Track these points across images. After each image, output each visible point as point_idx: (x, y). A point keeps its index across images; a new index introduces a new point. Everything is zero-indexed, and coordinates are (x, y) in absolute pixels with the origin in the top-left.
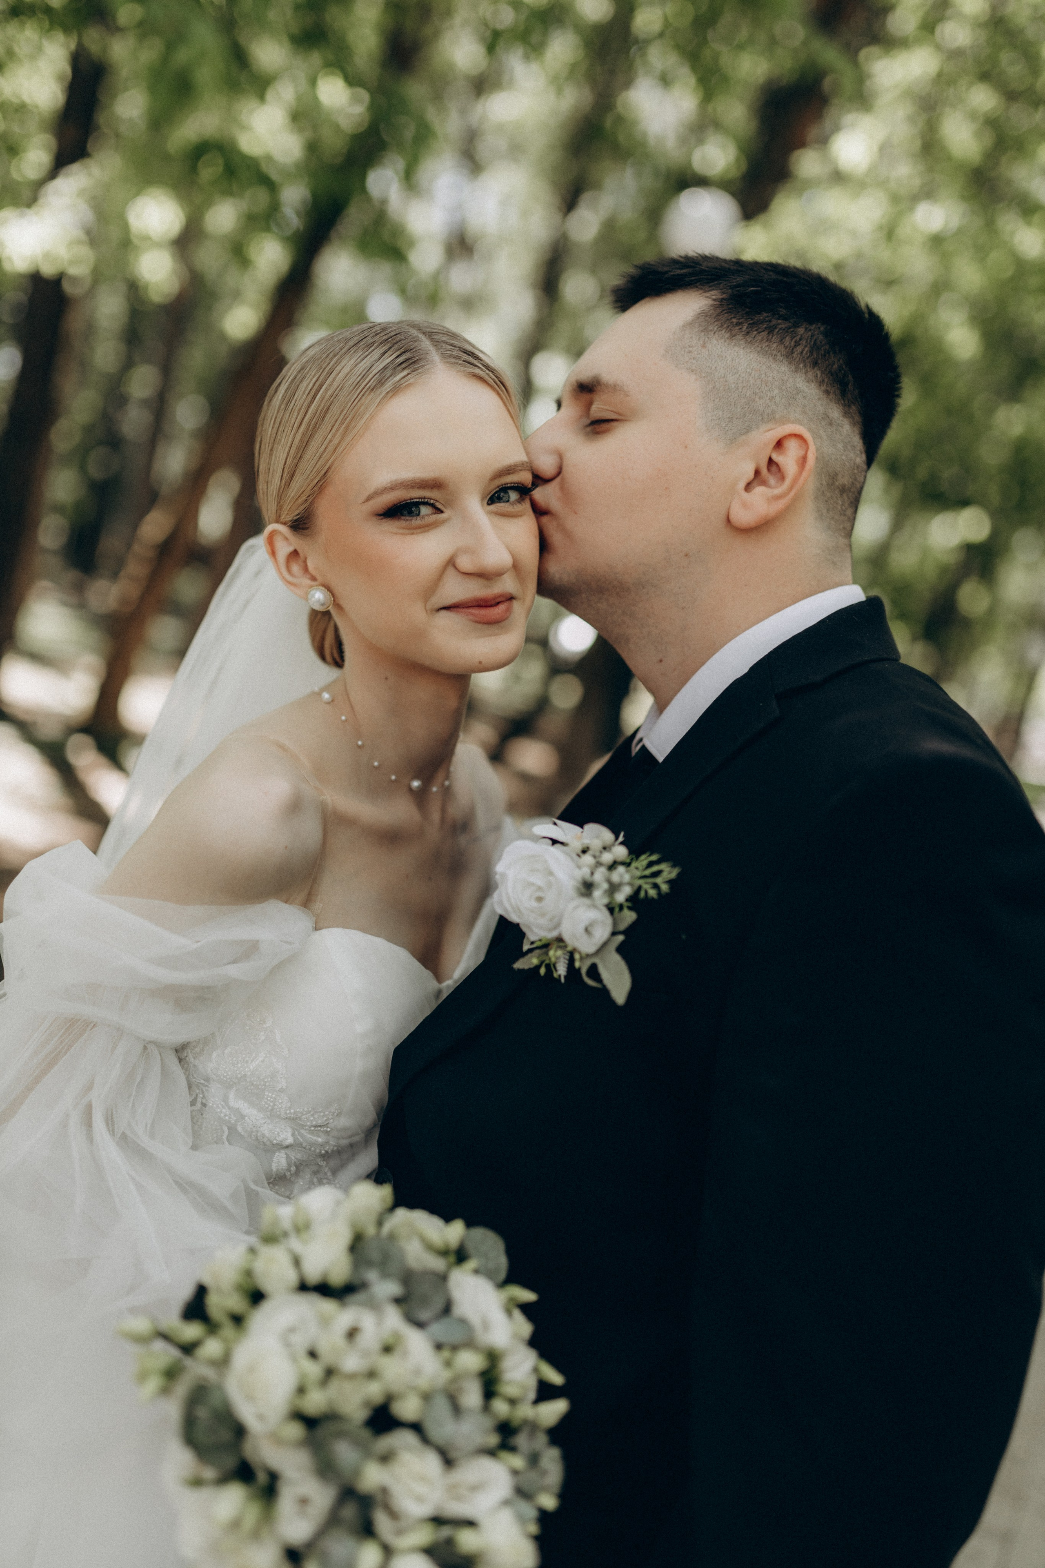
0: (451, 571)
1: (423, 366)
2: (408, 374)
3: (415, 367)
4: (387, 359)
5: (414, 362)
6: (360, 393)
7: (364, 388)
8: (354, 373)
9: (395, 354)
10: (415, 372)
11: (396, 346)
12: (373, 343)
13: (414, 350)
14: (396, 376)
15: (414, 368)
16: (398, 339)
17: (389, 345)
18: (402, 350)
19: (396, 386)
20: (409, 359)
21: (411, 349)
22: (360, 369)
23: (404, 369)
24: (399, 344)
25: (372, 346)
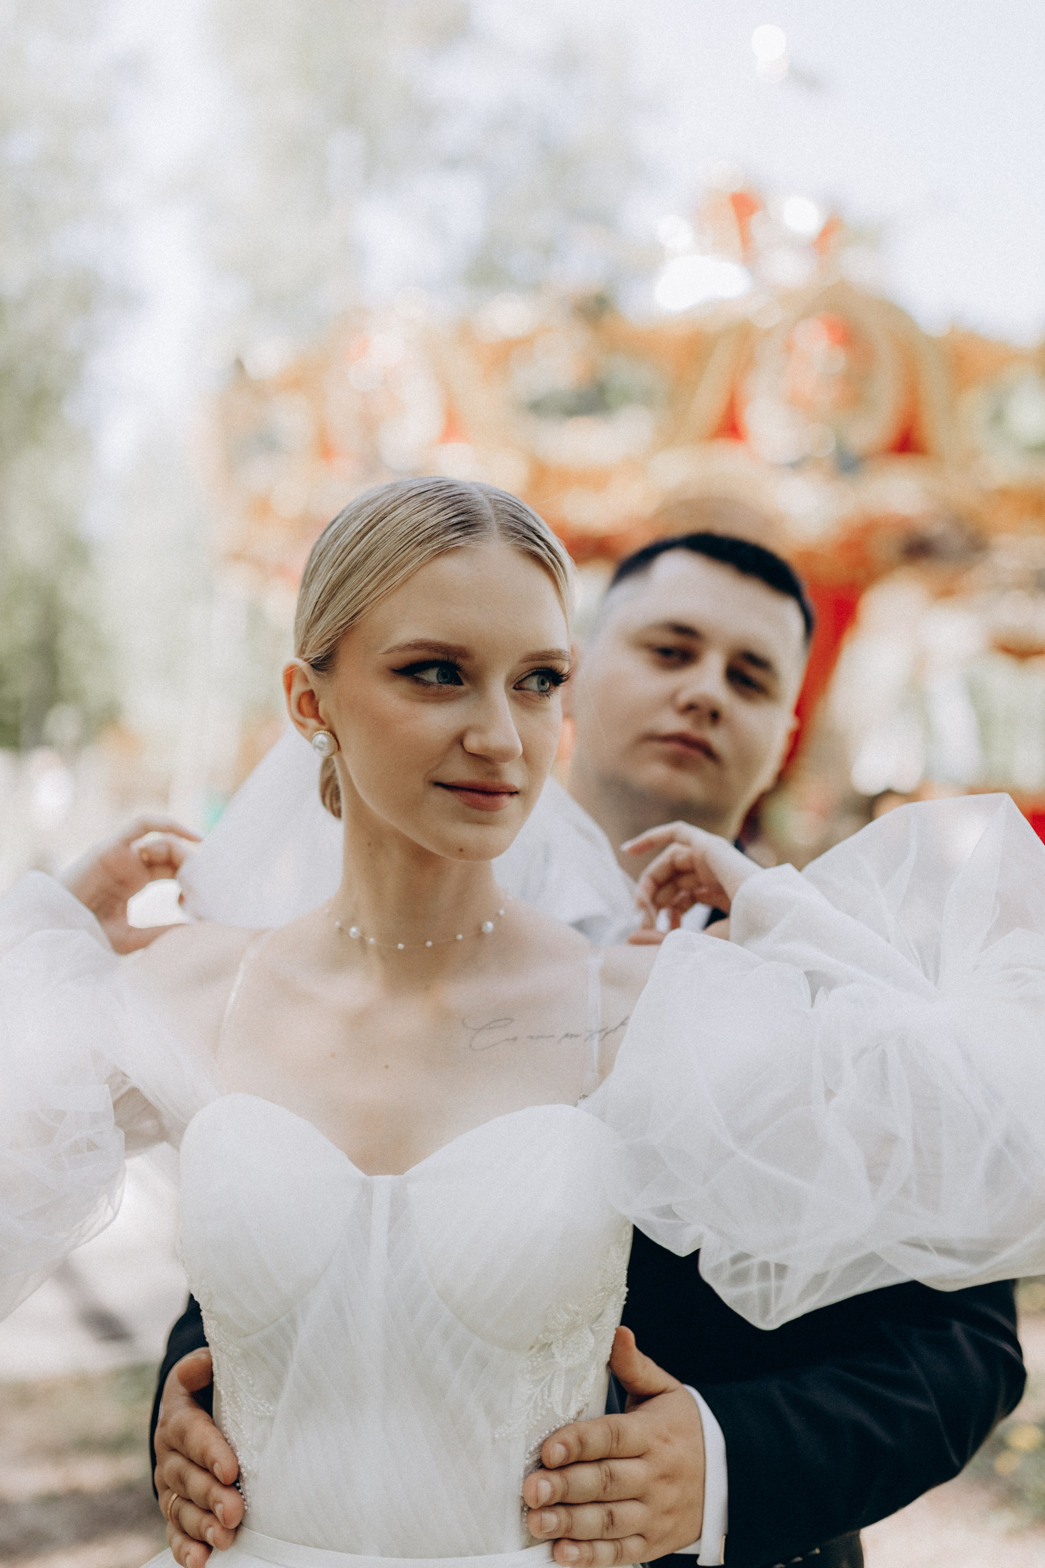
0: (457, 750)
1: (477, 532)
2: (460, 536)
3: (470, 531)
4: (443, 516)
5: (470, 526)
6: (406, 544)
7: (411, 540)
8: (407, 523)
9: (451, 514)
10: (468, 536)
11: (456, 506)
12: (433, 498)
13: (474, 513)
14: (447, 535)
15: (468, 532)
16: (460, 499)
17: (449, 503)
18: (460, 511)
19: (444, 545)
20: (466, 521)
21: (471, 512)
22: (413, 521)
23: (457, 530)
24: (459, 504)
25: (431, 501)
